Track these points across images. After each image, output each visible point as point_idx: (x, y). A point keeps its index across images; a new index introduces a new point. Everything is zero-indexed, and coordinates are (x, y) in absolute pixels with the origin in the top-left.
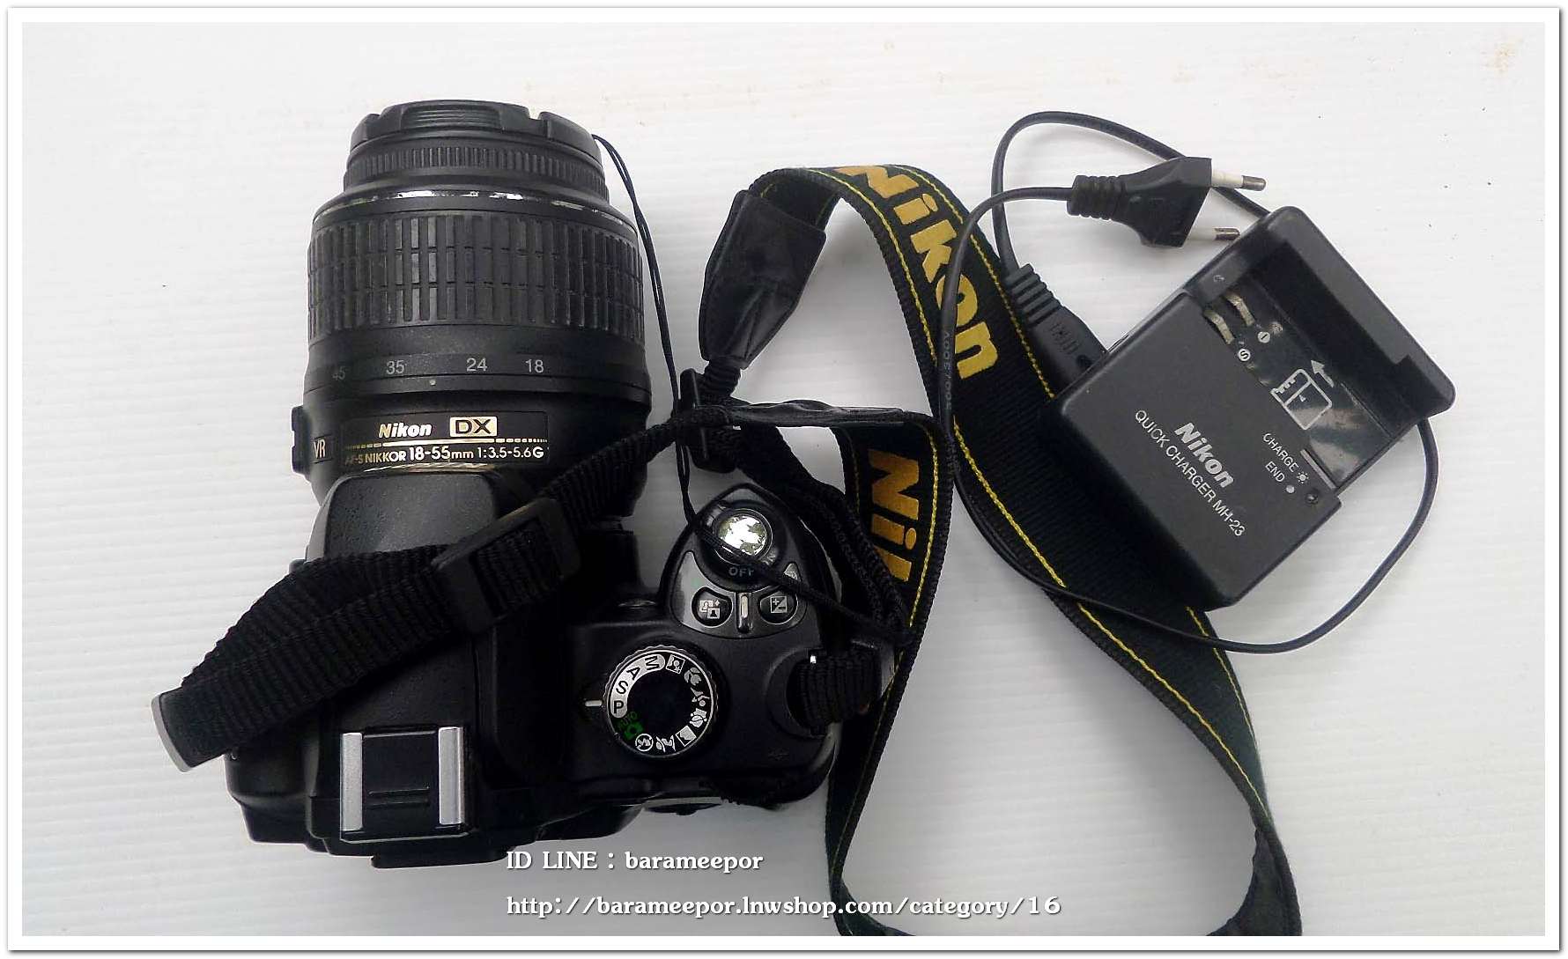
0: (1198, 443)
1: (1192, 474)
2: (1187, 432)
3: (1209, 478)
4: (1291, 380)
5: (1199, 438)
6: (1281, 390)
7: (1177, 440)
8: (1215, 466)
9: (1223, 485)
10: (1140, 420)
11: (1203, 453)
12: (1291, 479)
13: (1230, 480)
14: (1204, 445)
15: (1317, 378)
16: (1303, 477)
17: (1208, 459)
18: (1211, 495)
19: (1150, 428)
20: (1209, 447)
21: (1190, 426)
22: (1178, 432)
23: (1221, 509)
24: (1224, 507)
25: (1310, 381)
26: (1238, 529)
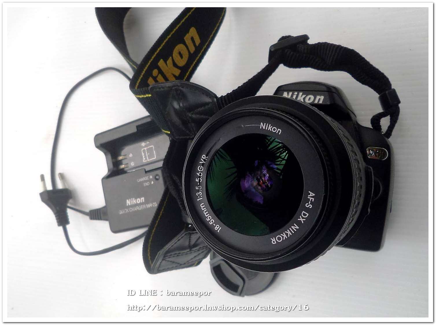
0: (132, 201)
1: (137, 208)
2: (128, 202)
3: (141, 204)
4: (143, 154)
5: (131, 200)
6: (144, 159)
7: (129, 207)
8: (139, 200)
9: (144, 201)
10: (121, 213)
11: (134, 201)
12: (150, 180)
13: (143, 198)
14: (133, 200)
15: (146, 146)
16: (151, 177)
17: (136, 201)
18: (144, 206)
19: (124, 212)
20: (134, 199)
21: (127, 201)
22: (127, 205)
23: (149, 206)
24: (149, 205)
25: (145, 149)
26: (155, 204)
